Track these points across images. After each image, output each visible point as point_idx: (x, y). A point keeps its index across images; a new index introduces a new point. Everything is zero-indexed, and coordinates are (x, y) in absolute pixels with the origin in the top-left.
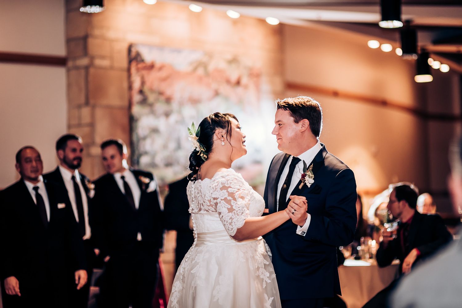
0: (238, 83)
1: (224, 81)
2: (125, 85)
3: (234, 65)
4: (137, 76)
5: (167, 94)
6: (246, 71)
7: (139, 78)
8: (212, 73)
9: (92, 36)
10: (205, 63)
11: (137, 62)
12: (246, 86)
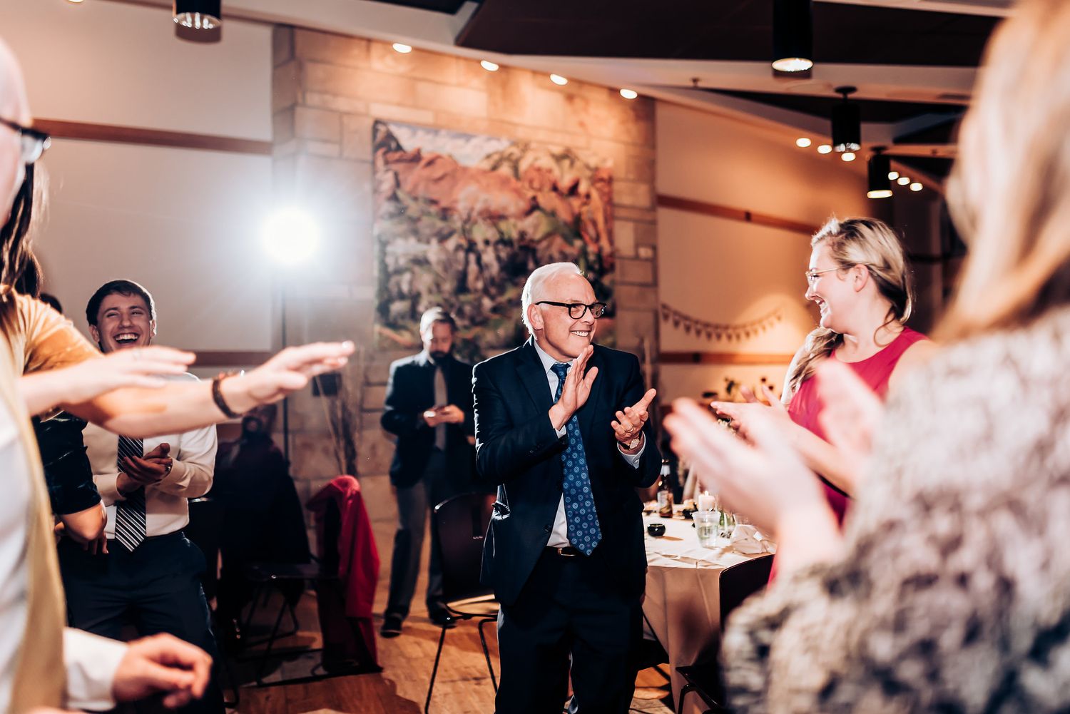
0: (573, 190)
1: (547, 188)
2: (368, 187)
3: (566, 163)
4: (387, 171)
5: (444, 204)
6: (588, 173)
7: (390, 175)
8: (526, 172)
9: (304, 105)
10: (514, 157)
11: (389, 150)
12: (588, 196)
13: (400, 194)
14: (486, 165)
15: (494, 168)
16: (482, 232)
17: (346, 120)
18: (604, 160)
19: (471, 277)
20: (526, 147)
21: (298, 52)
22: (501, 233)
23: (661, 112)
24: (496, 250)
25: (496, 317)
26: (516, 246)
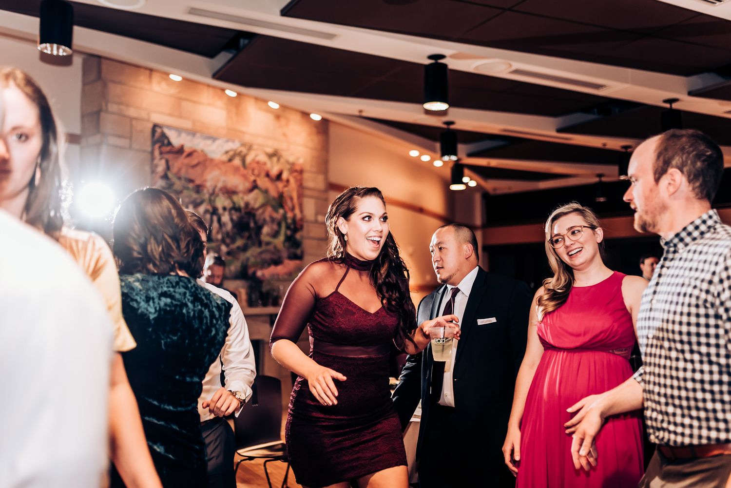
0: (279, 177)
1: (263, 174)
2: (147, 168)
3: (275, 159)
4: (161, 159)
5: (198, 182)
6: (288, 166)
7: (163, 162)
8: (250, 164)
9: (107, 111)
10: (243, 154)
11: (163, 145)
12: (288, 181)
13: (170, 175)
14: (225, 158)
15: (230, 160)
16: (221, 202)
17: (134, 122)
18: (298, 158)
19: (214, 232)
20: (250, 148)
21: (103, 74)
22: (234, 203)
23: (333, 130)
24: (230, 214)
25: (230, 258)
26: (243, 212)
